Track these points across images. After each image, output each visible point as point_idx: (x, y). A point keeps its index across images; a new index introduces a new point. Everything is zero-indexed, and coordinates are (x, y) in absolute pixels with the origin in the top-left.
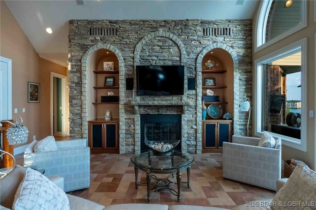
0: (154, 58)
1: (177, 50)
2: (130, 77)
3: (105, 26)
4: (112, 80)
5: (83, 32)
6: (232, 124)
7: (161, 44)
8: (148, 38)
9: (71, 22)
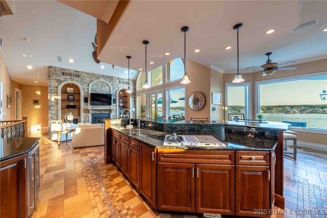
0: (98, 90)
1: (108, 87)
2: (86, 97)
3: (72, 73)
4: (72, 97)
5: (58, 73)
6: (129, 116)
7: (101, 84)
8: (95, 81)
9: (50, 67)
